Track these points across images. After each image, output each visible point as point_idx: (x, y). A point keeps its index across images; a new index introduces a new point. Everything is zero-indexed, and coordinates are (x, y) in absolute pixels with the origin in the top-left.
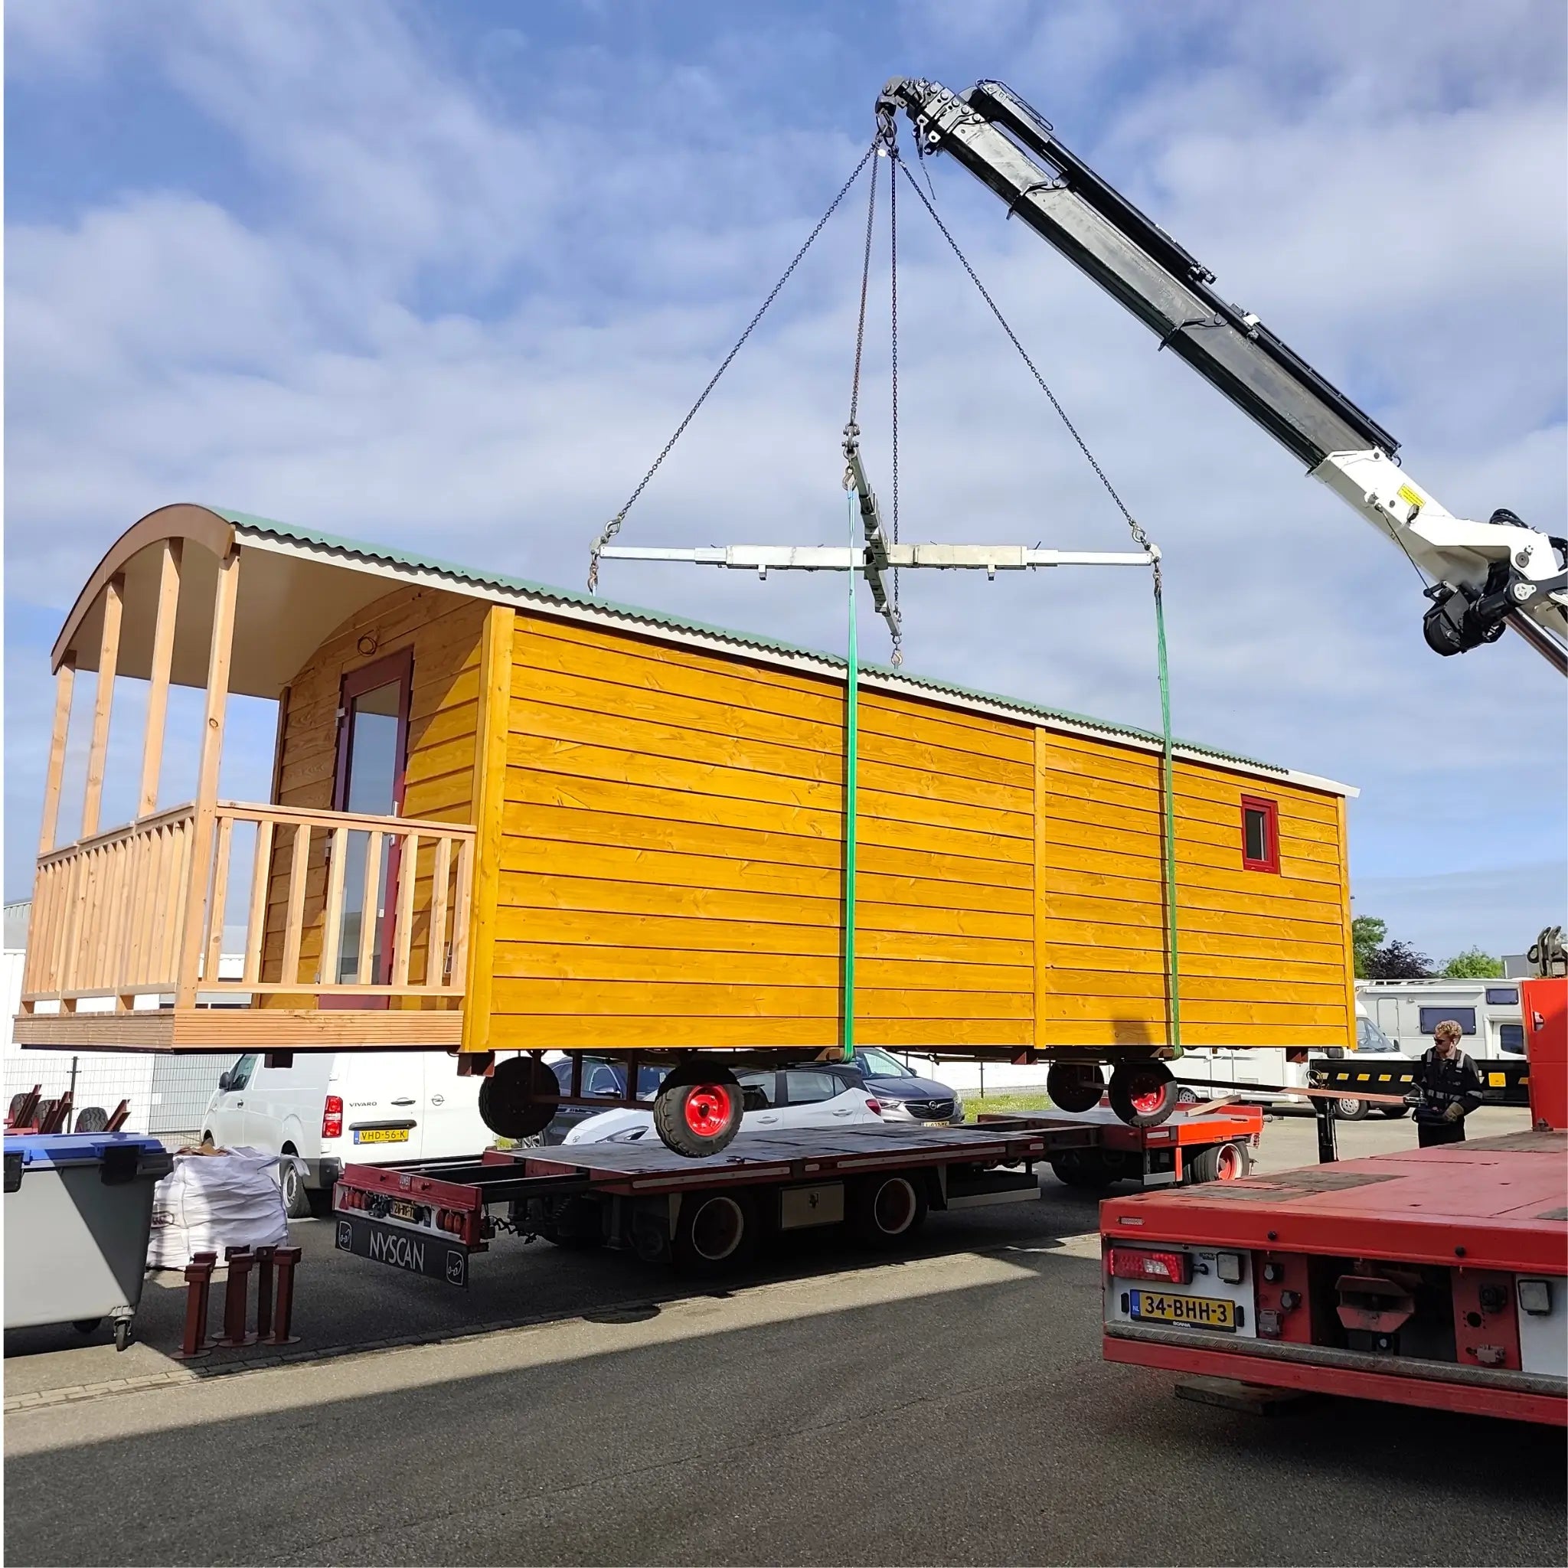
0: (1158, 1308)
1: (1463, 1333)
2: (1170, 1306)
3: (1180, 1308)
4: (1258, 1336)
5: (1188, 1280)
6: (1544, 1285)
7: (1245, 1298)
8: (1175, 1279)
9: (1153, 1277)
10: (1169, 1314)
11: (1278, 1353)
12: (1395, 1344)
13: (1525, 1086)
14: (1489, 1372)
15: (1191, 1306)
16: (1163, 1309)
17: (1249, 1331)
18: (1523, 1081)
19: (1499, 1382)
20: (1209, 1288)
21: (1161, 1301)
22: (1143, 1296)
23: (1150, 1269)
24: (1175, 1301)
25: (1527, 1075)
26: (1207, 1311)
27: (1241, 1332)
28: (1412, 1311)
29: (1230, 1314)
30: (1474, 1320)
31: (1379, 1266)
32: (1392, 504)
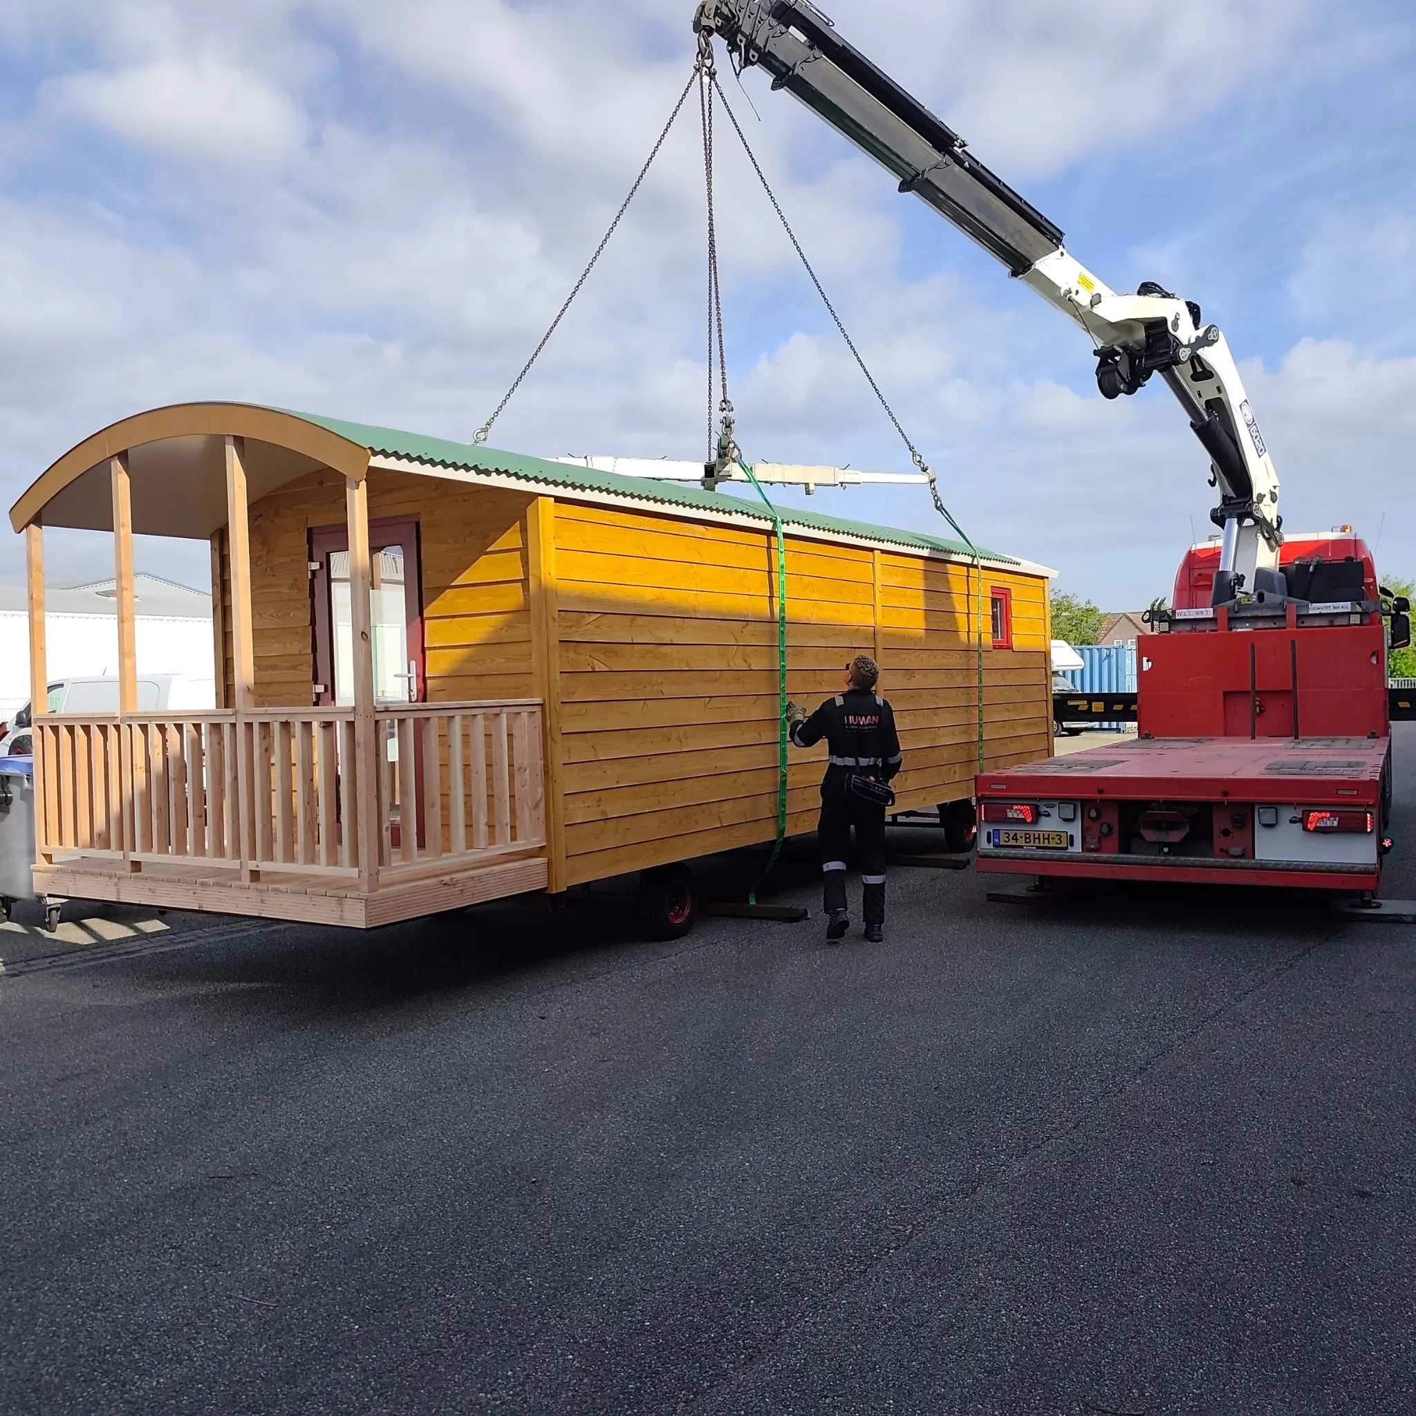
0: (1013, 839)
1: (1219, 840)
2: (1021, 837)
3: (1029, 838)
4: (1083, 851)
5: (1035, 822)
6: (1274, 810)
7: (1076, 830)
8: (1029, 820)
9: (1014, 820)
10: (1021, 842)
11: (1100, 859)
12: (1176, 849)
13: (1135, 711)
14: (1238, 860)
15: (1037, 836)
16: (1017, 840)
17: (1077, 848)
18: (1134, 707)
19: (1244, 865)
20: (1051, 824)
21: (1016, 834)
22: (1002, 833)
23: (1010, 815)
24: (1026, 834)
25: (1136, 704)
26: (1048, 839)
27: (1070, 849)
28: (1188, 829)
29: (1064, 839)
30: (1226, 833)
31: (1168, 804)
32: (1077, 292)
